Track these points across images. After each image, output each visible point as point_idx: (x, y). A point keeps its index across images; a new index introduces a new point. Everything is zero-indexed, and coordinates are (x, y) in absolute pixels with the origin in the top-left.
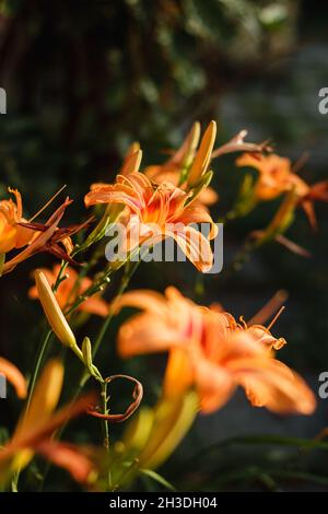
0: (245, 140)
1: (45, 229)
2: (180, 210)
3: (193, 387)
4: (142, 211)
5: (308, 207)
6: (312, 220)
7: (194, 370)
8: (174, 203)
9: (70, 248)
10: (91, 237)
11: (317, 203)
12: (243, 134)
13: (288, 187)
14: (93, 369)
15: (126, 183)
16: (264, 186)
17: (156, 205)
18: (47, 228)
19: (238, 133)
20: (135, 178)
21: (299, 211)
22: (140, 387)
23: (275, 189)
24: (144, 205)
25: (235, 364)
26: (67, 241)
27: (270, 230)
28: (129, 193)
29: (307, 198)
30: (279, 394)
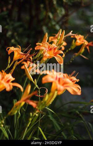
0: (72, 33)
1: (26, 55)
2: (56, 50)
3: (57, 90)
4: (48, 51)
5: (88, 47)
6: (89, 51)
7: (57, 86)
8: (55, 49)
9: (32, 59)
10: (36, 56)
11: (90, 47)
12: (72, 31)
13: (83, 43)
14: (37, 86)
15: (44, 45)
16: (77, 42)
17: (51, 49)
18: (27, 55)
19: (70, 31)
20: (46, 43)
21: (86, 49)
22: (47, 90)
23: (80, 43)
24: (48, 50)
25: (65, 85)
26: (31, 58)
27: (79, 53)
28: (45, 47)
29: (87, 45)
30: (74, 91)
